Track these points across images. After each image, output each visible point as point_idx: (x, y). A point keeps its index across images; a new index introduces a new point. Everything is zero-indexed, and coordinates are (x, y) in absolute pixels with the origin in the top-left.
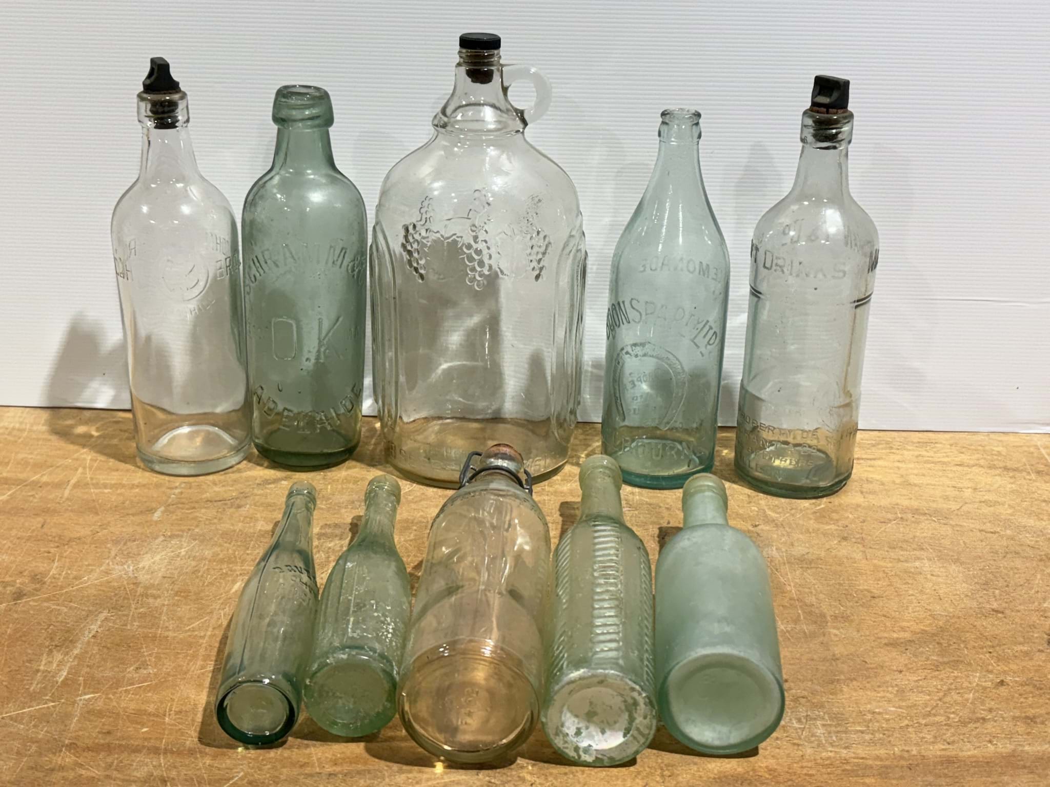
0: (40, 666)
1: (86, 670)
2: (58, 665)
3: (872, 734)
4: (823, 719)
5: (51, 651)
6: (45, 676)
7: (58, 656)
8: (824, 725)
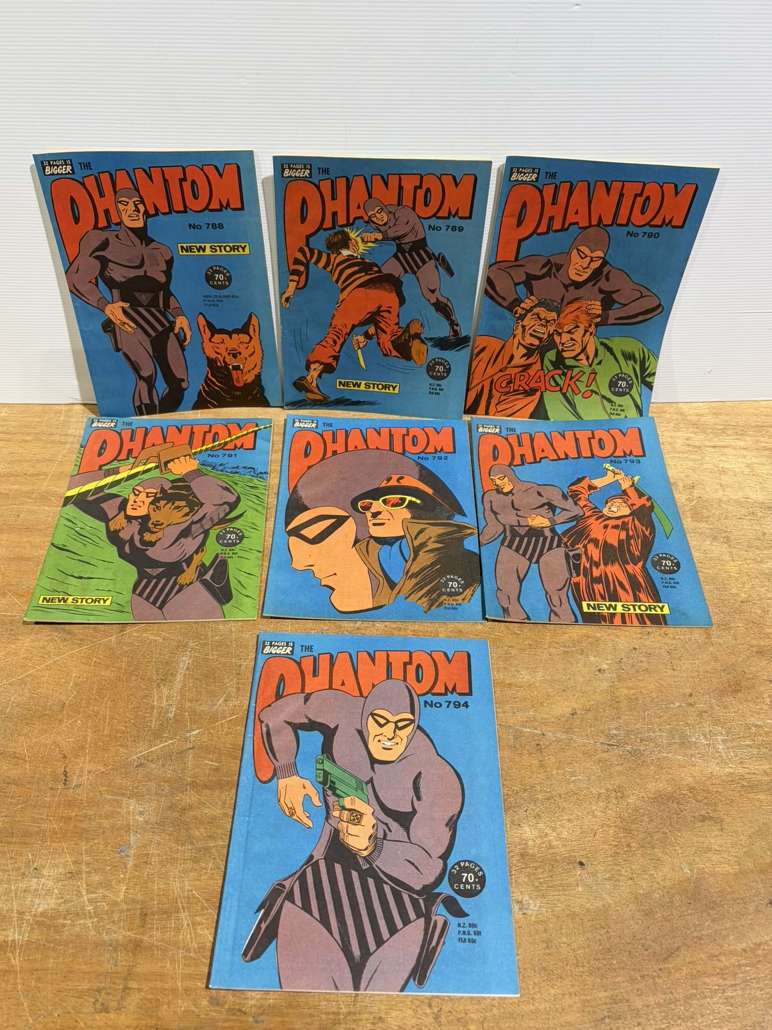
0: (153, 701)
1: (188, 704)
2: (167, 701)
3: (759, 749)
4: (722, 734)
5: (158, 686)
6: (160, 712)
7: (165, 691)
8: (722, 741)
